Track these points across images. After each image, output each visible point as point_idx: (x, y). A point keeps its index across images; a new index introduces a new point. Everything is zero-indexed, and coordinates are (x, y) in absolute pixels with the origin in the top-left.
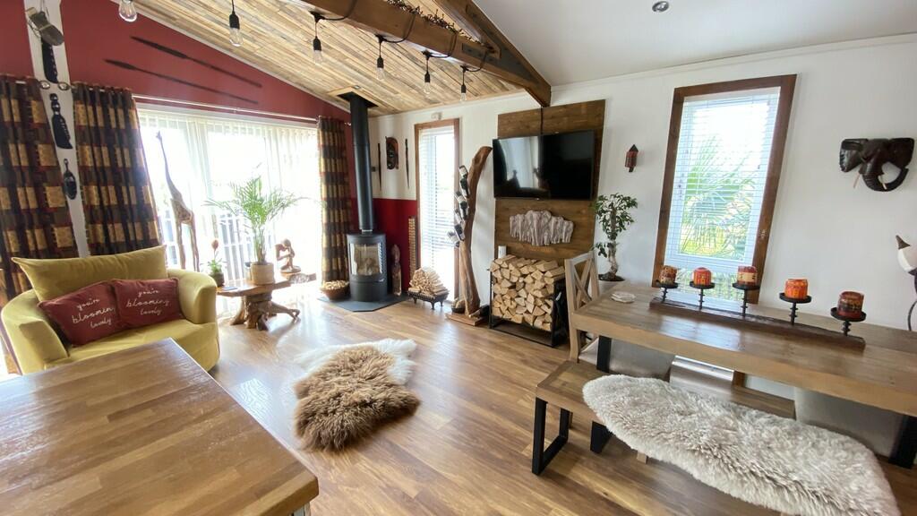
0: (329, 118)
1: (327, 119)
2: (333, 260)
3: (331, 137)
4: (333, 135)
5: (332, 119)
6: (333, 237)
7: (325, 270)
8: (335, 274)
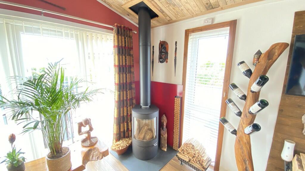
0: (122, 26)
1: (121, 27)
2: (122, 125)
3: (123, 40)
4: (125, 38)
5: (124, 27)
6: (121, 109)
7: (115, 133)
8: (122, 135)
